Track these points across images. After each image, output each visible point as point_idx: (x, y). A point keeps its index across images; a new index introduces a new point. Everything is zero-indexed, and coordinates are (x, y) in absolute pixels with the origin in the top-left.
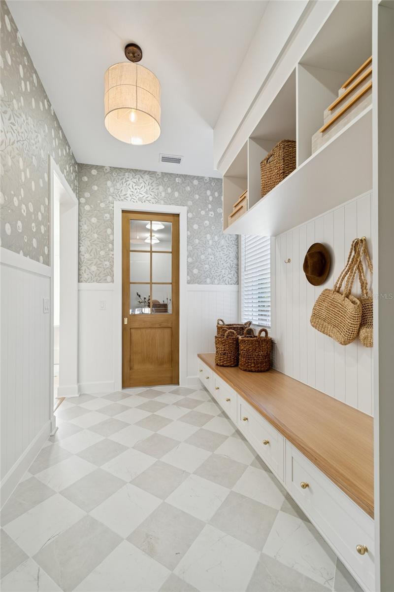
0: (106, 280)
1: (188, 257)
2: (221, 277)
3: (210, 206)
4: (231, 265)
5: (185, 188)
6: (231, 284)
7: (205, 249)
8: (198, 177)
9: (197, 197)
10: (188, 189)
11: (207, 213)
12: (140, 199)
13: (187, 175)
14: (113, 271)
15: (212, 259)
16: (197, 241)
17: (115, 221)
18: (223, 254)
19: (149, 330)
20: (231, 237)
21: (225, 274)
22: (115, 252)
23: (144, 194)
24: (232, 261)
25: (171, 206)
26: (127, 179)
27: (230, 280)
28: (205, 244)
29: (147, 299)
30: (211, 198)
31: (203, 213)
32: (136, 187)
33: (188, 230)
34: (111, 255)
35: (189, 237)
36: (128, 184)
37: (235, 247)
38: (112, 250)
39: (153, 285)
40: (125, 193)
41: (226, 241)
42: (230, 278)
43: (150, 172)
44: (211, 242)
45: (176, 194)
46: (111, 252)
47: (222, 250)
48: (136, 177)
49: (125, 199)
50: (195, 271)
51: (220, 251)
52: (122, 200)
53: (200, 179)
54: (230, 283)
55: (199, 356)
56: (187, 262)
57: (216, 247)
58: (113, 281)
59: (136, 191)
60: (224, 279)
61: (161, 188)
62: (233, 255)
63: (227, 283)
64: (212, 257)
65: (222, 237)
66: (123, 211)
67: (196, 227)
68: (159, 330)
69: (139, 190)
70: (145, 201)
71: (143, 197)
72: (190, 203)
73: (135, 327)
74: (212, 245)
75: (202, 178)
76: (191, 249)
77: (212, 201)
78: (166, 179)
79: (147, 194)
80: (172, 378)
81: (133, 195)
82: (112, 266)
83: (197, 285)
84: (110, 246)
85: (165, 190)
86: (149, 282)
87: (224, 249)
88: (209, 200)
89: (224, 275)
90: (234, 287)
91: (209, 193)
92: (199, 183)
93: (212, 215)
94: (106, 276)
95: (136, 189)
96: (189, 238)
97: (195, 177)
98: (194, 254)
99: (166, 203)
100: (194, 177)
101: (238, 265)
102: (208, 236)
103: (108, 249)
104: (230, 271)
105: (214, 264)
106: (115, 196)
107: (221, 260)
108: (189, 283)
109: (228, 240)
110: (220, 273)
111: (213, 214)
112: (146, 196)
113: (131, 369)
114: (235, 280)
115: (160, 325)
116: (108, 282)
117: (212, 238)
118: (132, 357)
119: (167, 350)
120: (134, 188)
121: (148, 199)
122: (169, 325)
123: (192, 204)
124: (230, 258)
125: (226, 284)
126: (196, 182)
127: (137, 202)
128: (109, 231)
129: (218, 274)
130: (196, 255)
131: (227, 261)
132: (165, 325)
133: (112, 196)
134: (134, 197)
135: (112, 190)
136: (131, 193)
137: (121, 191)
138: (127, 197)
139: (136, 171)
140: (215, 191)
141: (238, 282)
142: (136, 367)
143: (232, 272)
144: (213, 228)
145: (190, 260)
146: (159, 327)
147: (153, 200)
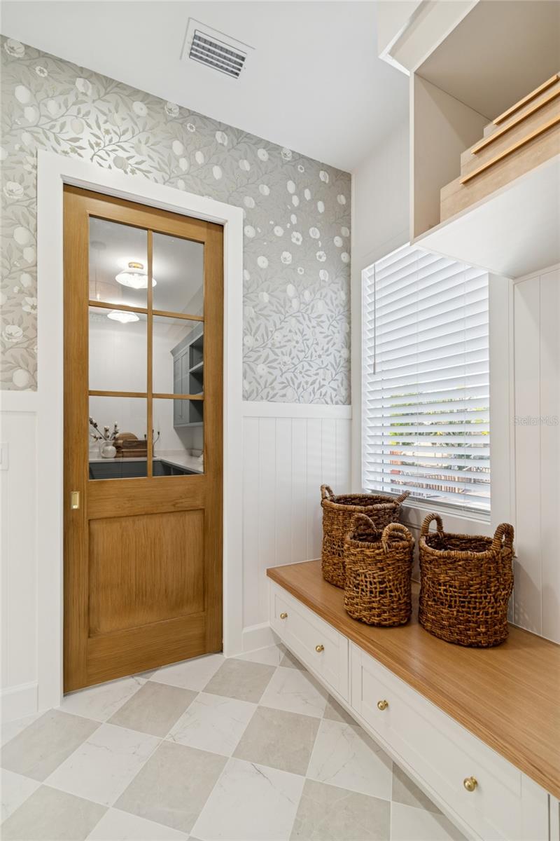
0: (11, 380)
1: (245, 334)
2: (316, 386)
3: (294, 219)
4: (336, 360)
5: (238, 161)
6: (337, 403)
7: (282, 318)
8: (268, 142)
9: (266, 190)
10: (246, 165)
11: (288, 233)
12: (119, 163)
13: (242, 132)
14: (34, 356)
15: (297, 342)
16: (265, 297)
17: (41, 209)
18: (321, 333)
19: (142, 522)
20: (336, 299)
21: (324, 379)
22: (41, 300)
23: (133, 152)
24: (337, 352)
25: (205, 199)
26: (81, 97)
27: (334, 394)
28: (283, 307)
29: (111, 431)
30: (295, 201)
31: (279, 231)
32: (108, 126)
33: (245, 267)
34: (27, 309)
35: (246, 286)
36: (83, 112)
37: (345, 320)
38: (33, 293)
39: (155, 400)
40: (74, 135)
41: (327, 304)
42: (335, 390)
43: (148, 94)
44: (295, 303)
45: (217, 172)
46: (28, 299)
47: (318, 325)
48: (107, 97)
49: (73, 150)
50: (261, 369)
51: (314, 327)
52: (65, 153)
53: (273, 149)
54: (334, 400)
55: (271, 574)
56: (244, 345)
57: (307, 318)
58: (33, 386)
59: (108, 138)
60: (324, 390)
61: (178, 147)
62: (339, 338)
63: (329, 401)
64: (299, 337)
65: (318, 296)
66: (68, 187)
67: (262, 262)
68: (172, 519)
69: (116, 139)
70: (133, 172)
71: (128, 158)
72: (250, 202)
73: (106, 515)
74: (298, 312)
75: (278, 148)
76: (253, 315)
77: (299, 208)
78: (191, 128)
79: (139, 152)
80: (204, 637)
81: (98, 144)
82: (31, 341)
83: (265, 403)
84: (26, 279)
85: (189, 156)
86: (145, 391)
87: (323, 322)
88: (292, 205)
89: (323, 383)
90: (343, 410)
91: (291, 187)
92: (269, 159)
93: (298, 240)
94: (12, 368)
95: (107, 132)
96: (248, 289)
97: (261, 140)
98: (258, 328)
99: (189, 189)
100: (259, 142)
101: (349, 361)
102: (291, 290)
103: (16, 289)
104: (334, 373)
105: (301, 355)
106: (42, 137)
107: (316, 347)
108: (246, 397)
109: (329, 303)
110: (315, 377)
111: (301, 239)
112: (138, 158)
113: (90, 633)
114: (343, 392)
115: (174, 505)
116: (17, 389)
117: (299, 295)
118: (93, 600)
119: (191, 567)
120: (103, 127)
121: (142, 167)
122: (198, 503)
123: (253, 205)
124: (334, 344)
125: (327, 403)
126: (262, 154)
127: (110, 167)
128: (21, 235)
129: (310, 380)
130: (262, 330)
131: (327, 350)
132: (186, 503)
133: (32, 133)
134: (102, 153)
135: (30, 114)
136: (93, 140)
137: (63, 126)
138: (81, 148)
139: (107, 84)
140: (305, 188)
141: (349, 400)
142: (107, 625)
143: (339, 377)
144: (300, 271)
145: (250, 340)
146: (173, 509)
147: (156, 174)
